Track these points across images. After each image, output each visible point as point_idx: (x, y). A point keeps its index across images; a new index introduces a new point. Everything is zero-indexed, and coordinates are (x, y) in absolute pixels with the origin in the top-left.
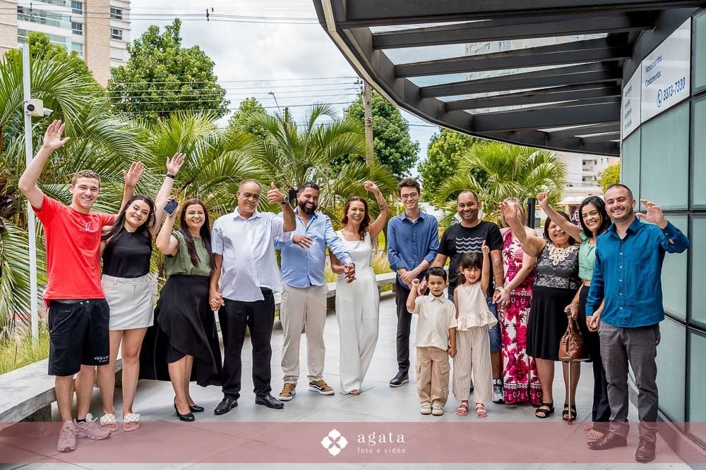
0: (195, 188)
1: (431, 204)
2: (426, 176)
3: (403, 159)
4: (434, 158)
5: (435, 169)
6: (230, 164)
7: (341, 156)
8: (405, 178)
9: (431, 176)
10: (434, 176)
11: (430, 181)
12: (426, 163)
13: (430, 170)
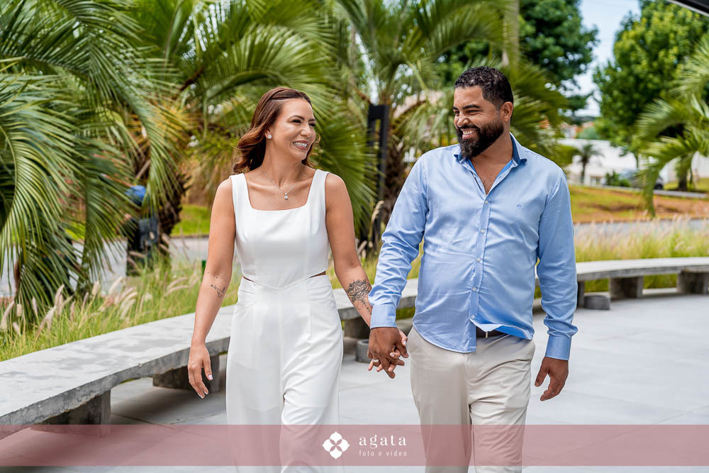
0: (200, 93)
1: (614, 145)
2: (607, 90)
3: (566, 57)
4: (624, 58)
5: (624, 79)
6: (259, 51)
7: (453, 49)
8: (568, 94)
9: (616, 93)
10: (623, 92)
11: (615, 101)
12: (610, 67)
13: (615, 79)
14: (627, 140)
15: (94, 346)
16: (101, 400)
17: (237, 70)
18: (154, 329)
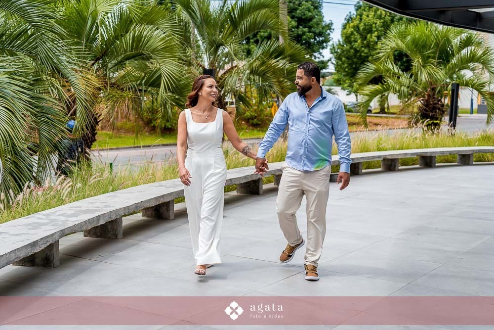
0: (105, 65)
1: (343, 89)
2: (338, 58)
3: (315, 39)
4: (348, 39)
5: (348, 51)
6: (137, 40)
7: (251, 35)
8: (317, 60)
9: (343, 59)
10: (347, 58)
11: (343, 63)
12: (340, 44)
13: (343, 51)
14: (351, 86)
15: (48, 215)
16: (53, 246)
17: (125, 51)
18: (83, 204)
